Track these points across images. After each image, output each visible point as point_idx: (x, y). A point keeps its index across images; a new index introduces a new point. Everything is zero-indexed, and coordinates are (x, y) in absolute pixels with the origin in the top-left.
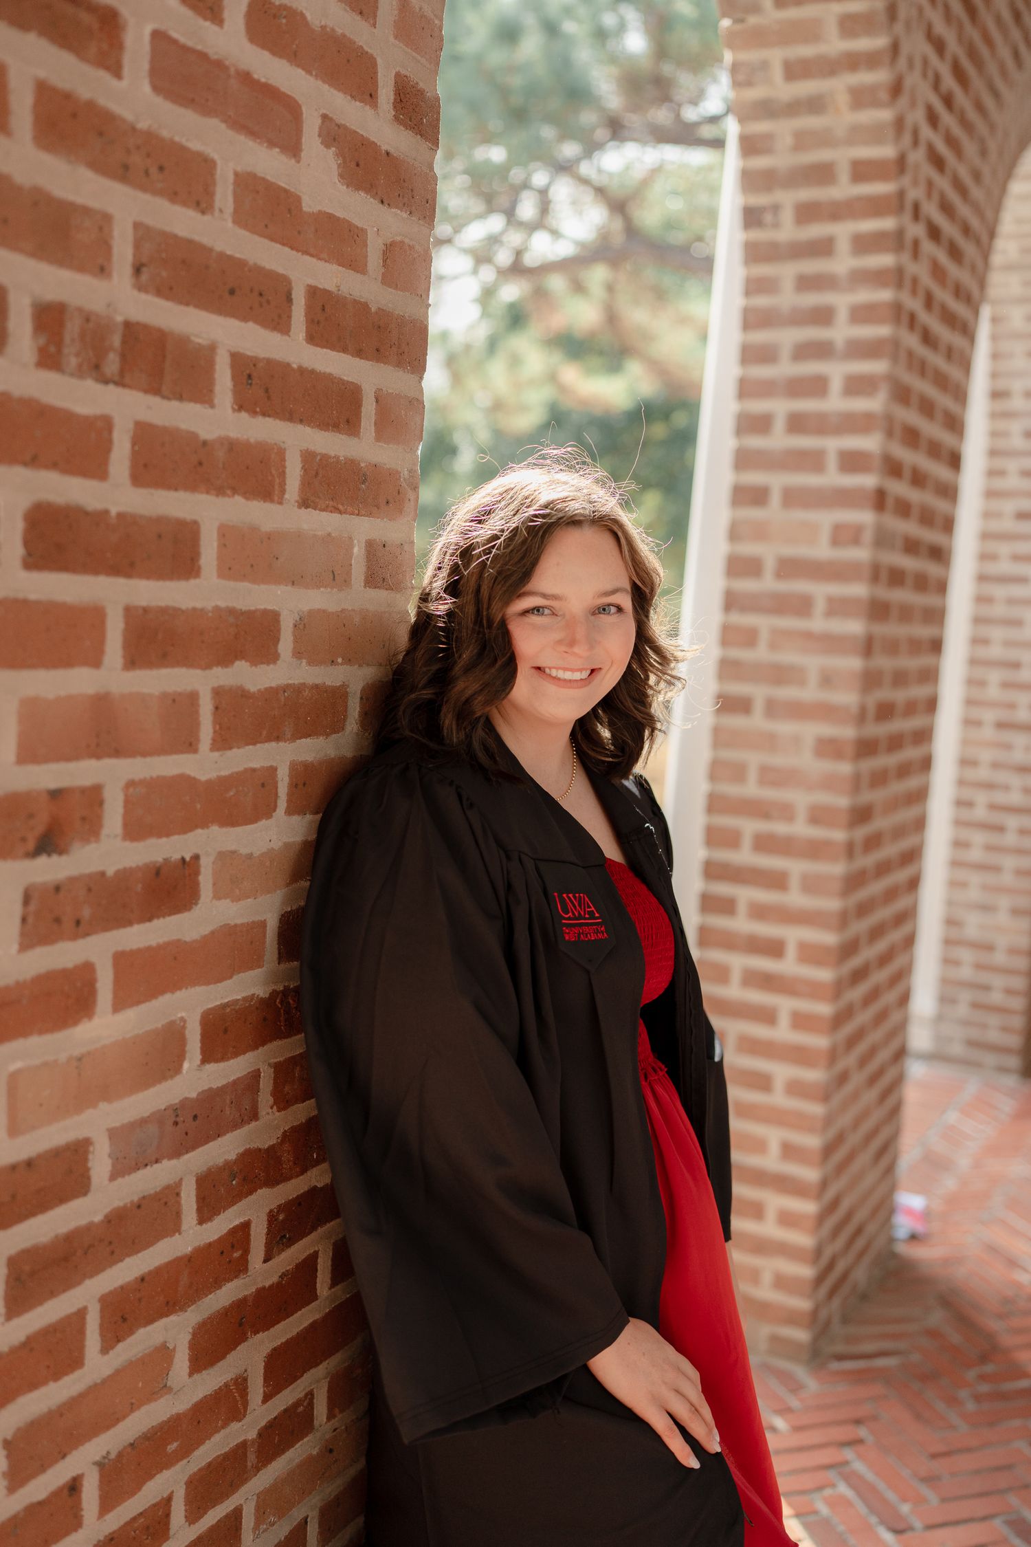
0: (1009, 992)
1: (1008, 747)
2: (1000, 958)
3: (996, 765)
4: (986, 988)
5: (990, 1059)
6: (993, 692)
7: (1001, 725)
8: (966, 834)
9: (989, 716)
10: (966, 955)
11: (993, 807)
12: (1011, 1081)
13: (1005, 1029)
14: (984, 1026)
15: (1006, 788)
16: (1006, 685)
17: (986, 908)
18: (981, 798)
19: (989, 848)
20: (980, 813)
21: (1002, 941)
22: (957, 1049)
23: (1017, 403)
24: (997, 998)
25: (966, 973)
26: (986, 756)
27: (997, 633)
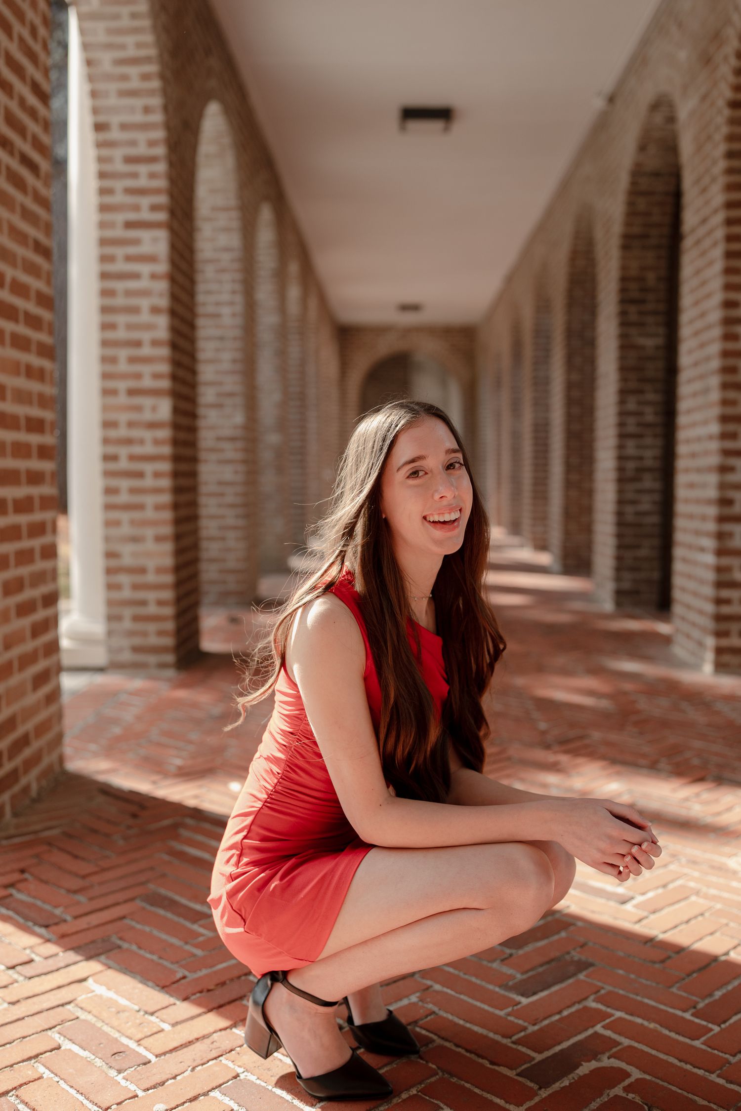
0: (160, 603)
1: (138, 409)
2: (151, 578)
3: (131, 425)
4: (143, 603)
5: (152, 659)
6: (123, 367)
7: (132, 392)
8: (114, 482)
9: (122, 386)
10: (124, 579)
11: (132, 458)
12: (171, 673)
13: (160, 633)
14: (145, 634)
15: (141, 442)
16: (132, 360)
17: (135, 539)
18: (123, 452)
19: (133, 491)
20: (124, 464)
21: (151, 564)
22: (127, 656)
23: (115, 134)
24: (152, 609)
25: (127, 594)
26: (123, 418)
27: (121, 319)
